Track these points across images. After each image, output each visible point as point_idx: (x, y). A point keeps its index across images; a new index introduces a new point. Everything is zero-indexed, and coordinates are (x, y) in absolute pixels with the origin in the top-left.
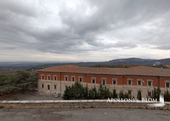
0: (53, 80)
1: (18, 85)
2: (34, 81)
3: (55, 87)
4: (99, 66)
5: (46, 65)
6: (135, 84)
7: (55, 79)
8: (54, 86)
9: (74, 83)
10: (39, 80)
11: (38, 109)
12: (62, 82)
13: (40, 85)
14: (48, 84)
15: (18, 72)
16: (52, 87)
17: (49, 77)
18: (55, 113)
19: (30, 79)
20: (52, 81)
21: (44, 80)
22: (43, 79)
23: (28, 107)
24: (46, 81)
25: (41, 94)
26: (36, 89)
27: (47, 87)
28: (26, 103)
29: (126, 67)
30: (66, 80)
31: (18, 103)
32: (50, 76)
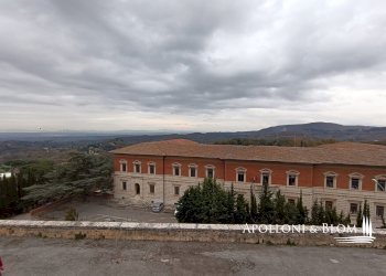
0: (146, 172)
1: (75, 183)
2: (105, 175)
3: (152, 189)
4: (239, 143)
5: (117, 139)
6: (342, 185)
7: (152, 172)
8: (148, 187)
9: (201, 180)
10: (116, 173)
11: (163, 245)
12: (167, 177)
13: (118, 184)
14: (137, 181)
15: (71, 154)
16: (145, 188)
17: (138, 166)
18: (206, 254)
19: (98, 170)
20: (144, 175)
21: (125, 174)
22: (124, 170)
23: (139, 238)
24: (130, 174)
25: (123, 203)
26: (109, 192)
27: (134, 188)
28: (135, 229)
29: (302, 144)
30: (177, 173)
31: (117, 229)
32: (140, 163)
